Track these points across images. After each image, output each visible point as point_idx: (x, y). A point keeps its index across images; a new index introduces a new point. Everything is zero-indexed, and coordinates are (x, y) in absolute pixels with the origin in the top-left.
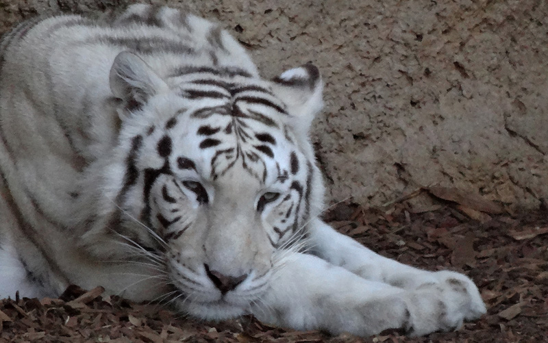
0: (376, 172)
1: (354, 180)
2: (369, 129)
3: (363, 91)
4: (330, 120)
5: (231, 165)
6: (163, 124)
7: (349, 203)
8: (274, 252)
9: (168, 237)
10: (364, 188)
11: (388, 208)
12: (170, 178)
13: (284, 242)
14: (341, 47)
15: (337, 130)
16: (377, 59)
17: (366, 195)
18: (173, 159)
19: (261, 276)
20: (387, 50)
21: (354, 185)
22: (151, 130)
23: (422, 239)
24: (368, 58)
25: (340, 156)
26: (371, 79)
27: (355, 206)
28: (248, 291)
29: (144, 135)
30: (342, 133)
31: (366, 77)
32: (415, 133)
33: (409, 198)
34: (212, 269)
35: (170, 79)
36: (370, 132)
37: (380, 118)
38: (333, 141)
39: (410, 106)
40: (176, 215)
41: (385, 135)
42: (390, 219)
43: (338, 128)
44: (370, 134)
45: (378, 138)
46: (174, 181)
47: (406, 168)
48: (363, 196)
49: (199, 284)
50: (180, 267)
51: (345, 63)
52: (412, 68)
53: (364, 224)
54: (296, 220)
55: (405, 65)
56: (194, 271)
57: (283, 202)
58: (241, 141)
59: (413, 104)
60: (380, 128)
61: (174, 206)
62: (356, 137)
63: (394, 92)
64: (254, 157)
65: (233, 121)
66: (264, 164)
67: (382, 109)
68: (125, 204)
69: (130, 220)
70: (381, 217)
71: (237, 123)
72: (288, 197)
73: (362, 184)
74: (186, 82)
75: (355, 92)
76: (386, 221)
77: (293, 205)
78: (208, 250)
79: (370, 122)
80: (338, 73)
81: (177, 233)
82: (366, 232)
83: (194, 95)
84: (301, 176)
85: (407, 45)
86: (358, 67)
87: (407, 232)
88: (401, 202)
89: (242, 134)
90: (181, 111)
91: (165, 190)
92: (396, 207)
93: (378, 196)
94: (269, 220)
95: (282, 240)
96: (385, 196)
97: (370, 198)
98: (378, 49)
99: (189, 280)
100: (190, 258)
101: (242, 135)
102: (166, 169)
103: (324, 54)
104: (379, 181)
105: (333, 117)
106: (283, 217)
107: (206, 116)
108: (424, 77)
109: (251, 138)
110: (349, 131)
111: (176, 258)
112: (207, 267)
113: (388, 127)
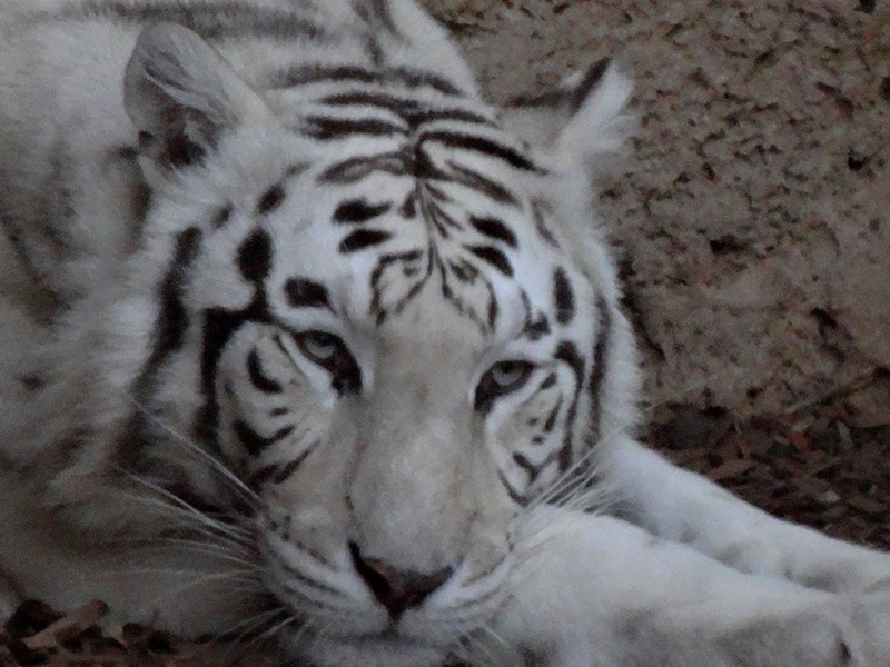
0: (767, 331)
1: (714, 350)
2: (747, 228)
3: (732, 136)
4: (655, 205)
5: (415, 290)
6: (251, 201)
7: (703, 408)
8: (516, 515)
9: (260, 478)
10: (738, 371)
11: (796, 417)
12: (268, 330)
13: (541, 490)
14: (678, 27)
15: (670, 230)
16: (765, 58)
17: (745, 386)
18: (275, 285)
19: (485, 574)
20: (789, 35)
21: (713, 363)
22: (223, 216)
23: (880, 487)
24: (744, 56)
25: (680, 294)
26: (750, 105)
27: (716, 412)
28: (454, 609)
29: (205, 226)
30: (682, 237)
31: (740, 101)
32: (862, 235)
33: (847, 392)
34: (368, 552)
35: (271, 94)
36: (751, 234)
37: (775, 202)
38: (663, 258)
39: (848, 171)
40: (281, 422)
41: (787, 241)
42: (802, 443)
43: (674, 225)
44: (752, 241)
45: (770, 249)
46: (277, 339)
47: (840, 320)
48: (736, 391)
49: (334, 592)
50: (289, 551)
51: (690, 67)
52: (850, 79)
53: (740, 456)
54: (568, 440)
55: (833, 72)
56: (324, 561)
57: (536, 393)
58: (436, 234)
59: (855, 164)
60: (775, 225)
61: (276, 401)
62: (718, 247)
63: (809, 138)
64: (467, 272)
65: (418, 189)
66: (490, 286)
67: (780, 179)
68: (157, 397)
69: (166, 438)
70: (779, 439)
71: (424, 191)
72: (550, 382)
73: (734, 360)
74: (308, 100)
75: (713, 137)
76: (792, 448)
77: (560, 401)
78: (357, 506)
79: (752, 209)
80: (669, 93)
81: (282, 467)
82: (746, 473)
83: (329, 130)
84: (581, 332)
85: (836, 22)
86: (719, 79)
87: (844, 473)
88: (828, 401)
89: (441, 220)
90: (294, 170)
91: (254, 364)
92: (817, 416)
93: (771, 389)
94: (504, 438)
95: (536, 485)
96: (789, 388)
97: (753, 393)
98: (767, 34)
99: (311, 583)
100: (313, 530)
101: (439, 221)
102: (258, 311)
103: (636, 47)
104: (775, 352)
105: (659, 198)
106: (538, 430)
107: (355, 178)
108: (878, 100)
109: (459, 227)
110: (702, 232)
111: (281, 530)
112: (354, 549)
113: (795, 221)
